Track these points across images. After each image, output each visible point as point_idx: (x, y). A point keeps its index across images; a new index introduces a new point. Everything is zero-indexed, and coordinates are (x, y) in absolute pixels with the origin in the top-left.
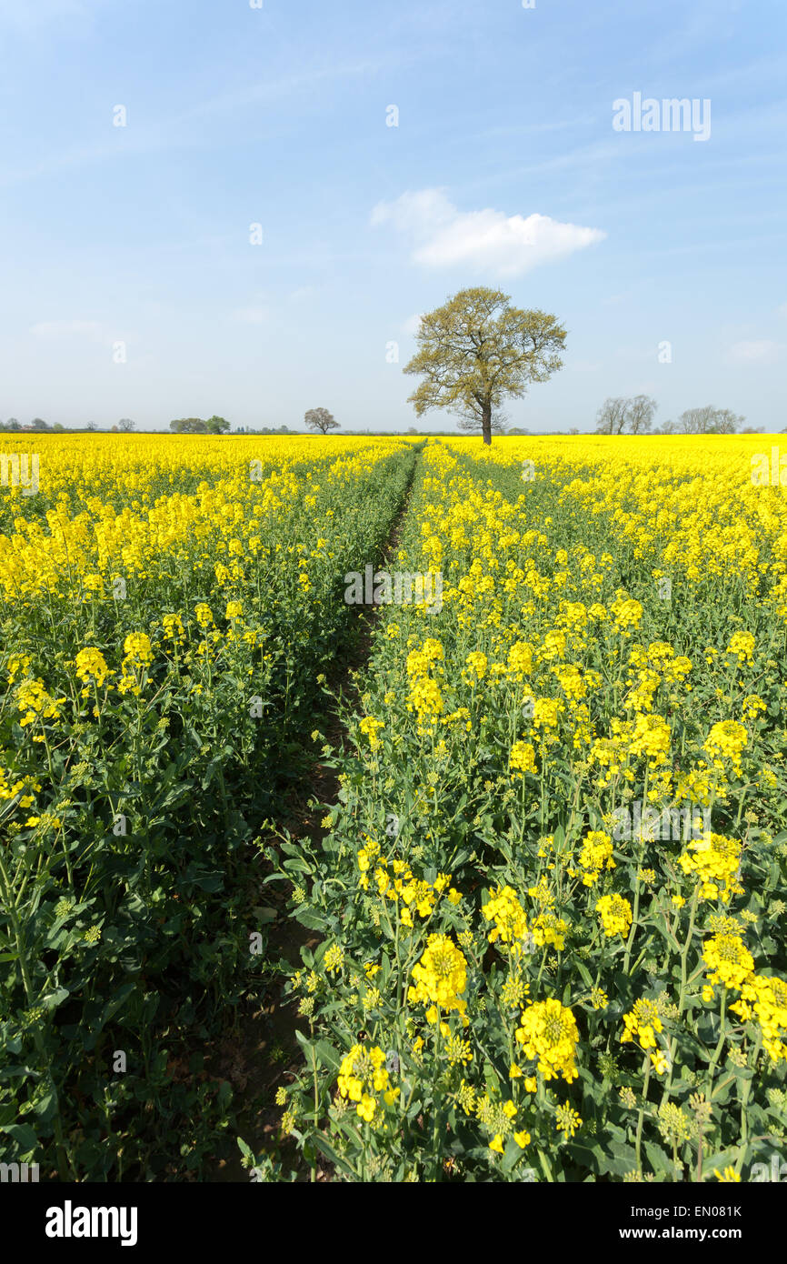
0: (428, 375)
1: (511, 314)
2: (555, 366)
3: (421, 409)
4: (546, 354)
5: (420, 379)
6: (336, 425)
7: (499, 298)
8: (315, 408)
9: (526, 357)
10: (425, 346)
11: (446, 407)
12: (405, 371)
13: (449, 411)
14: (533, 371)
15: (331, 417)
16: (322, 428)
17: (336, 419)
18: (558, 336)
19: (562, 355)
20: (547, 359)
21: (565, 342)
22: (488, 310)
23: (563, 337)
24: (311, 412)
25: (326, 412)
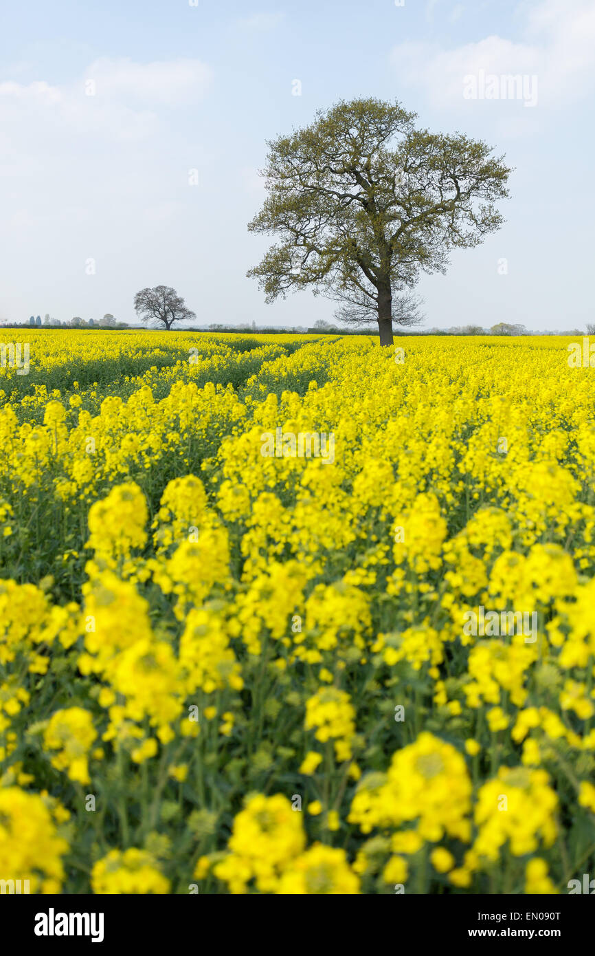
0: (288, 234)
1: (419, 142)
2: (491, 222)
3: (272, 288)
4: (476, 203)
5: (275, 239)
6: (188, 314)
7: (395, 116)
8: (152, 286)
9: (444, 208)
10: (277, 187)
11: (311, 287)
12: (252, 227)
13: (316, 292)
14: (453, 229)
15: (179, 301)
16: (164, 318)
17: (187, 305)
18: (495, 175)
19: (500, 205)
20: (476, 212)
21: (505, 185)
22: (382, 135)
23: (501, 175)
24: (146, 292)
25: (172, 292)
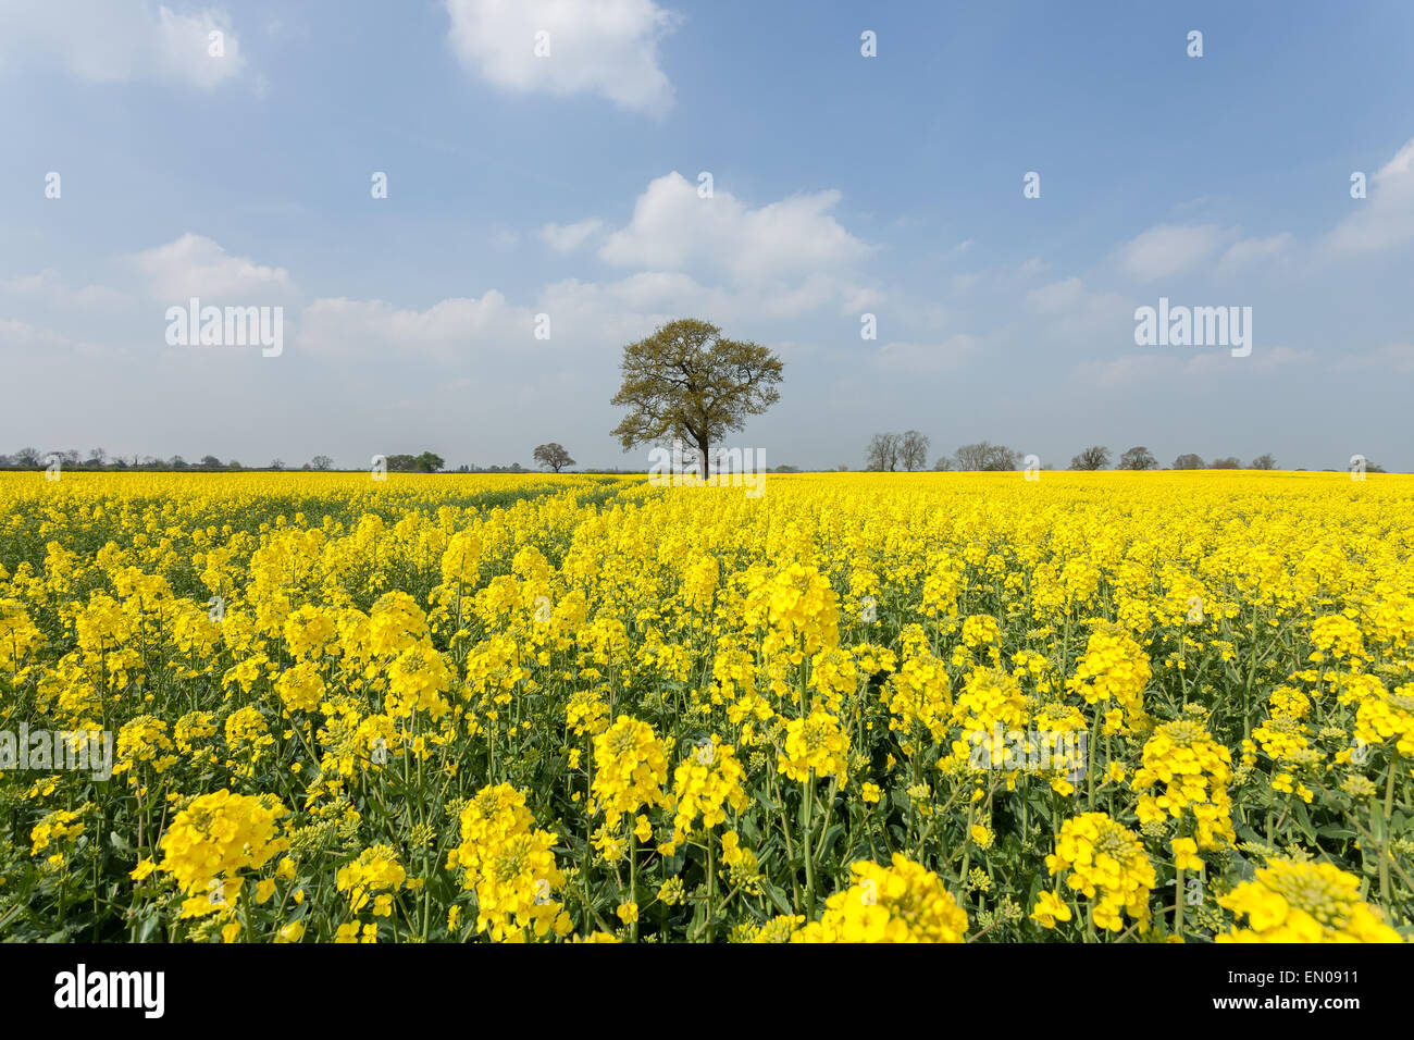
0: (639, 407)
1: (723, 347)
2: (773, 398)
3: (628, 443)
4: (762, 385)
5: (630, 410)
6: (571, 462)
7: (708, 330)
8: (546, 443)
9: (741, 389)
10: (630, 376)
11: (653, 441)
12: (613, 402)
13: (657, 445)
14: (748, 402)
15: (565, 453)
16: (554, 465)
17: (570, 456)
18: (773, 368)
19: (778, 387)
20: (763, 391)
21: (781, 374)
22: (700, 342)
23: (778, 368)
24: (542, 448)
25: (560, 447)
